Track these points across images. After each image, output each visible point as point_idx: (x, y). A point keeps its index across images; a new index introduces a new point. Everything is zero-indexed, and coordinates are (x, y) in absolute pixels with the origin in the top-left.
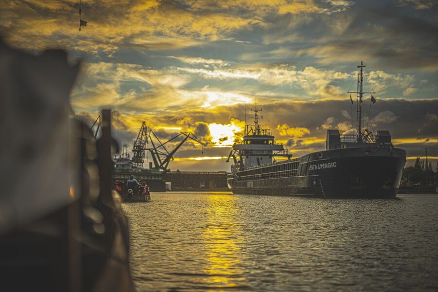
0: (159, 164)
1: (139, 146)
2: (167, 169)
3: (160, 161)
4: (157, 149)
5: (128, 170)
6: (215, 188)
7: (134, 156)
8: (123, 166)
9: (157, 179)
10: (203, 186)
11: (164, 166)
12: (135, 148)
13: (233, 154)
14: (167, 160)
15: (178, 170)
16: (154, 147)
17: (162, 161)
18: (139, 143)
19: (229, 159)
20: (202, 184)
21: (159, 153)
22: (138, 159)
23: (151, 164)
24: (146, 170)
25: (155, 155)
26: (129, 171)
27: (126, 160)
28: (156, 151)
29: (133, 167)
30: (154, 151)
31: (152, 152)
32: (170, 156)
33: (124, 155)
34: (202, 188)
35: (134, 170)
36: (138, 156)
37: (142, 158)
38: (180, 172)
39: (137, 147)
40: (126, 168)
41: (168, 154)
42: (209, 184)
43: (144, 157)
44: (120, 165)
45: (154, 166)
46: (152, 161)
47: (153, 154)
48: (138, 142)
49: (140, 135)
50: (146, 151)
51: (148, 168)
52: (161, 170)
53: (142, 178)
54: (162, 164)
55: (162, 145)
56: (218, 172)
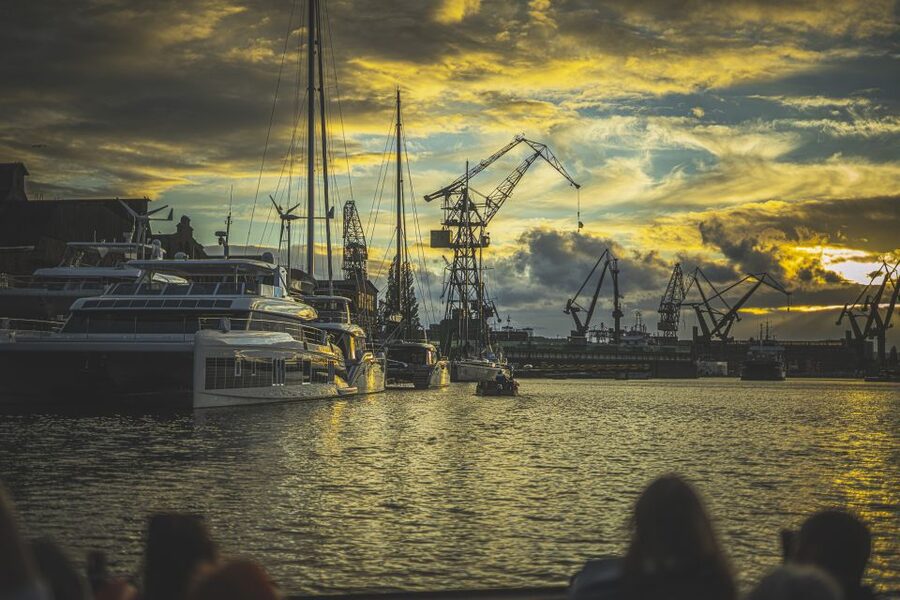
11: (723, 329)
22: (668, 324)
25: (704, 314)
31: (697, 309)
37: (674, 322)
47: (699, 312)
54: (718, 328)
56: (827, 342)
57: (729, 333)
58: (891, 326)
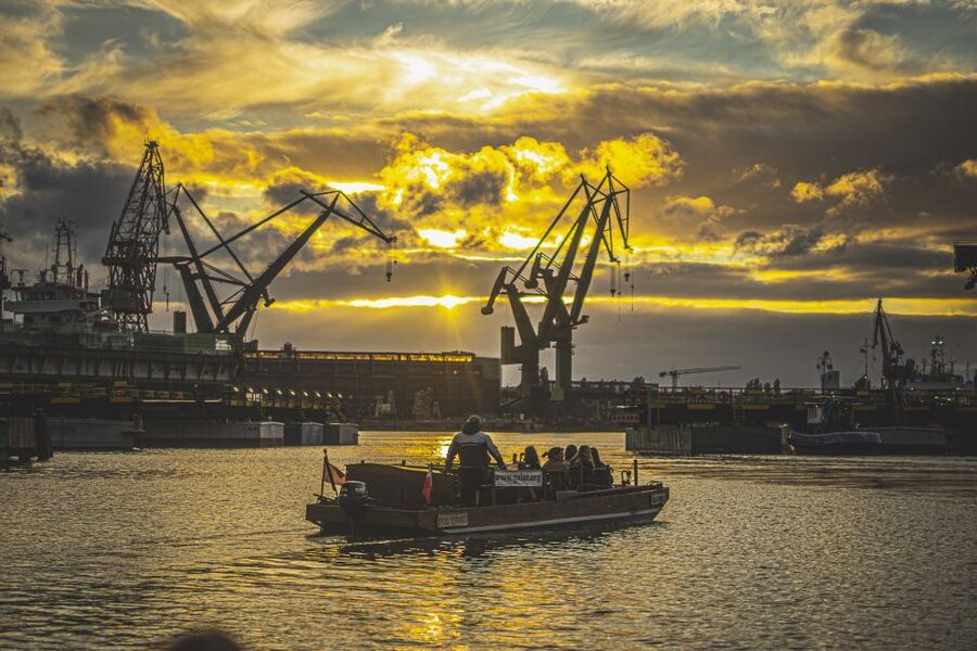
0: (215, 321)
1: (131, 244)
2: (247, 339)
3: (217, 308)
4: (203, 260)
5: (75, 337)
6: (436, 417)
7: (112, 285)
8: (55, 318)
9: (208, 377)
10: (386, 407)
11: (232, 328)
12: (116, 248)
13: (507, 281)
14: (246, 304)
15: (288, 347)
16: (193, 250)
17: (226, 309)
18: (131, 231)
19: (492, 301)
20: (385, 402)
21: (212, 274)
22: (129, 296)
23: (180, 318)
24: (160, 340)
25: (199, 283)
26: (83, 341)
27: (67, 290)
28: (199, 265)
29: (100, 326)
30: (193, 269)
31: (185, 270)
32: (256, 291)
33: (62, 270)
34: (385, 416)
35: (105, 336)
36: (127, 282)
37: (142, 291)
38: (296, 353)
39: (121, 245)
40: (68, 329)
41: (248, 282)
42: (412, 402)
43: (152, 289)
44: (43, 315)
45: (191, 327)
46: (185, 307)
47: (189, 280)
48: (126, 227)
49: (138, 196)
50: (160, 265)
51: (170, 330)
52: (222, 346)
53: (140, 374)
54: (225, 321)
55: (224, 244)
56: (444, 355)
57: (248, 333)
58: (585, 319)
